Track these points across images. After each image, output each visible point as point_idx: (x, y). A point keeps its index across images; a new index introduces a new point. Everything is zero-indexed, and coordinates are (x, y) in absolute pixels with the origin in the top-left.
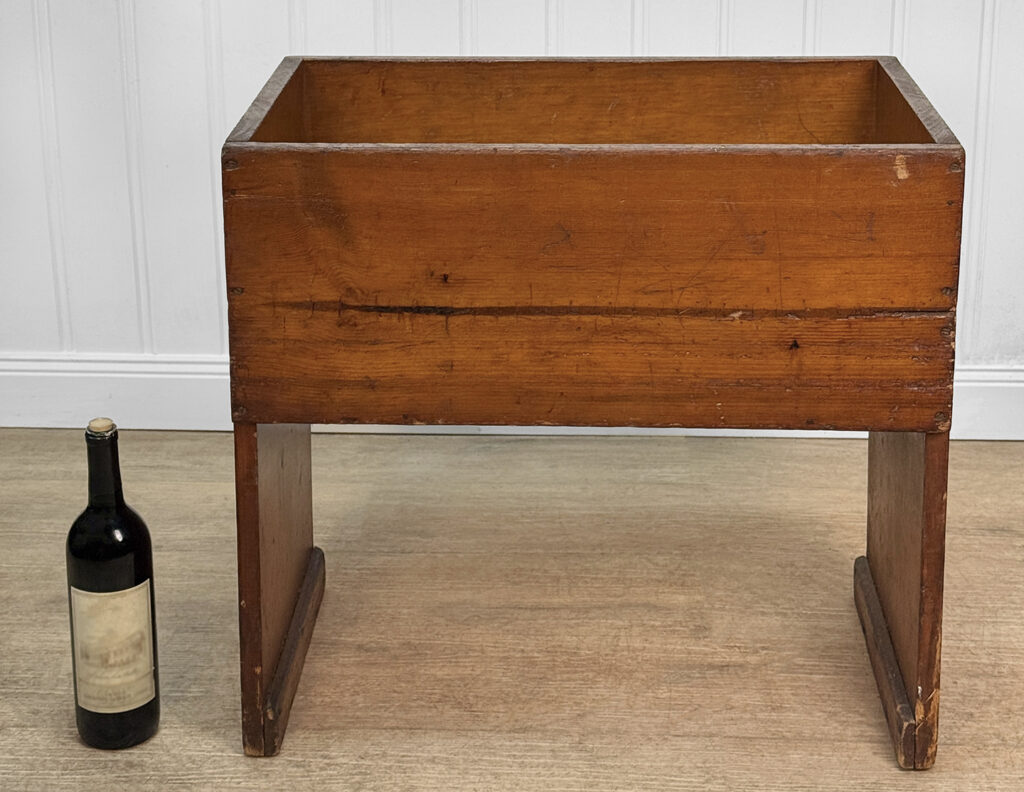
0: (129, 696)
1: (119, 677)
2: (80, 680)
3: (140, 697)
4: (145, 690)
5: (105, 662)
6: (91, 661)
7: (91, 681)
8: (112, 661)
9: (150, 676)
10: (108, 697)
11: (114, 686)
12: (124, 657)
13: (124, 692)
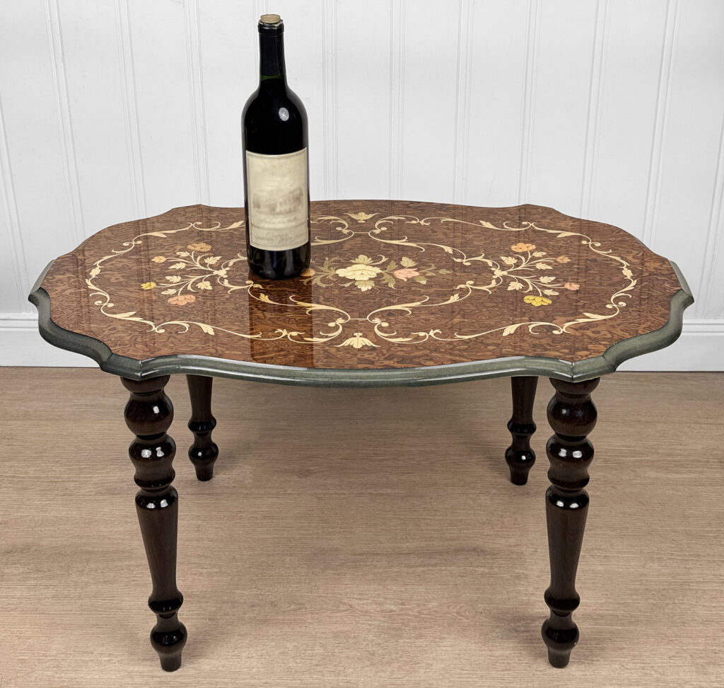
0: (291, 238)
1: (284, 223)
2: (252, 225)
3: (298, 240)
4: (303, 234)
5: (272, 210)
6: (263, 209)
7: (262, 225)
8: (278, 210)
9: (306, 224)
10: (275, 238)
11: (280, 229)
12: (287, 207)
13: (286, 235)
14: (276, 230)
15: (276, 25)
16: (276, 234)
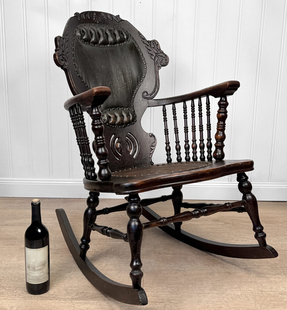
0: (41, 279)
1: (38, 274)
2: (27, 274)
3: (44, 279)
4: (46, 277)
5: (34, 269)
6: (31, 269)
7: (30, 274)
8: (36, 269)
9: (48, 273)
11: (37, 276)
12: (39, 268)
13: (39, 278)
14: (35, 276)
15: (37, 203)
16: (35, 278)
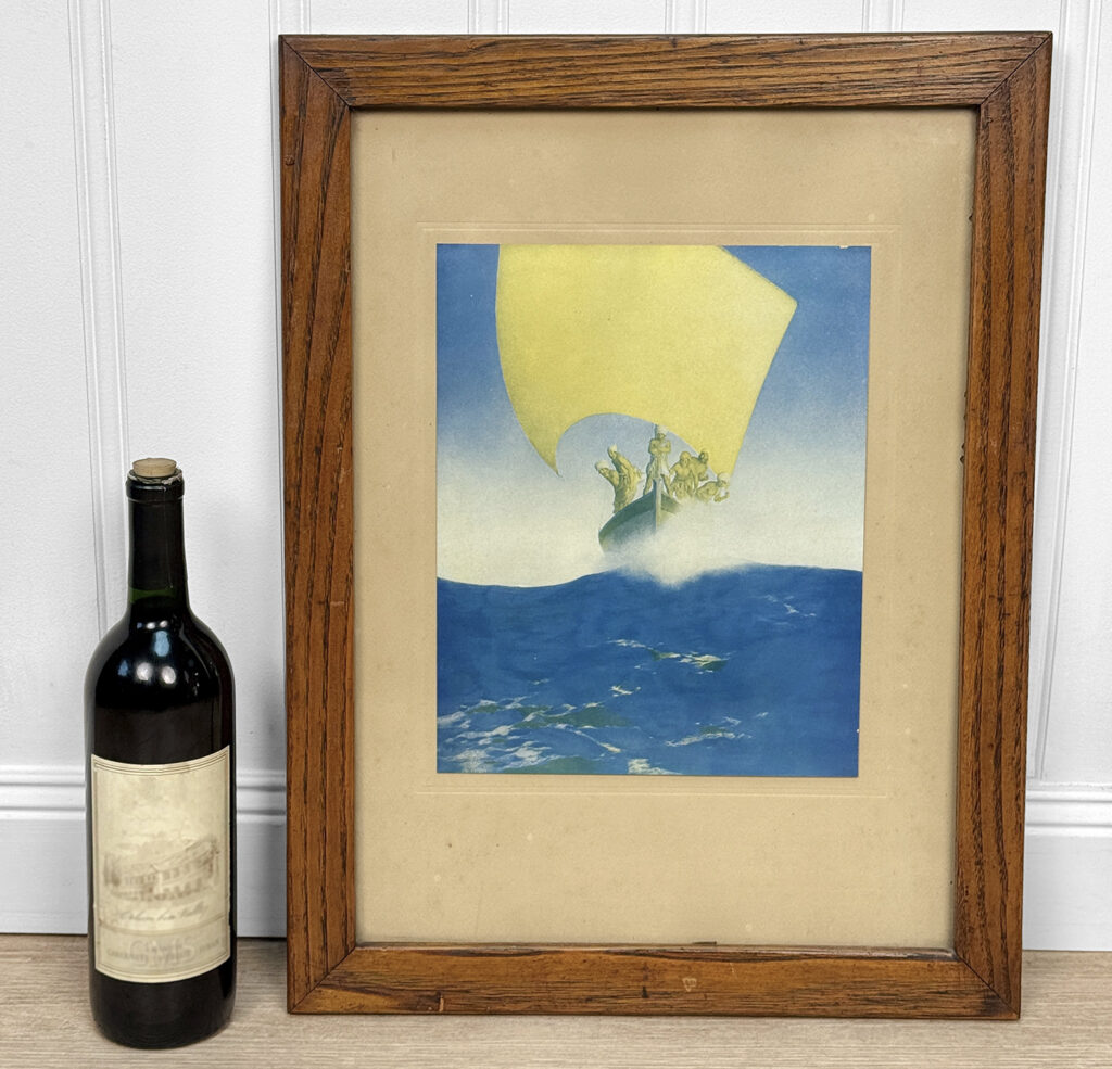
0: (188, 952)
1: (172, 917)
2: (99, 920)
3: (206, 955)
4: (217, 941)
5: (147, 890)
6: (124, 888)
7: (122, 924)
8: (159, 889)
10: (151, 954)
11: (162, 935)
12: (180, 883)
13: (178, 946)
14: (154, 935)
15: (165, 482)
16: (155, 944)
